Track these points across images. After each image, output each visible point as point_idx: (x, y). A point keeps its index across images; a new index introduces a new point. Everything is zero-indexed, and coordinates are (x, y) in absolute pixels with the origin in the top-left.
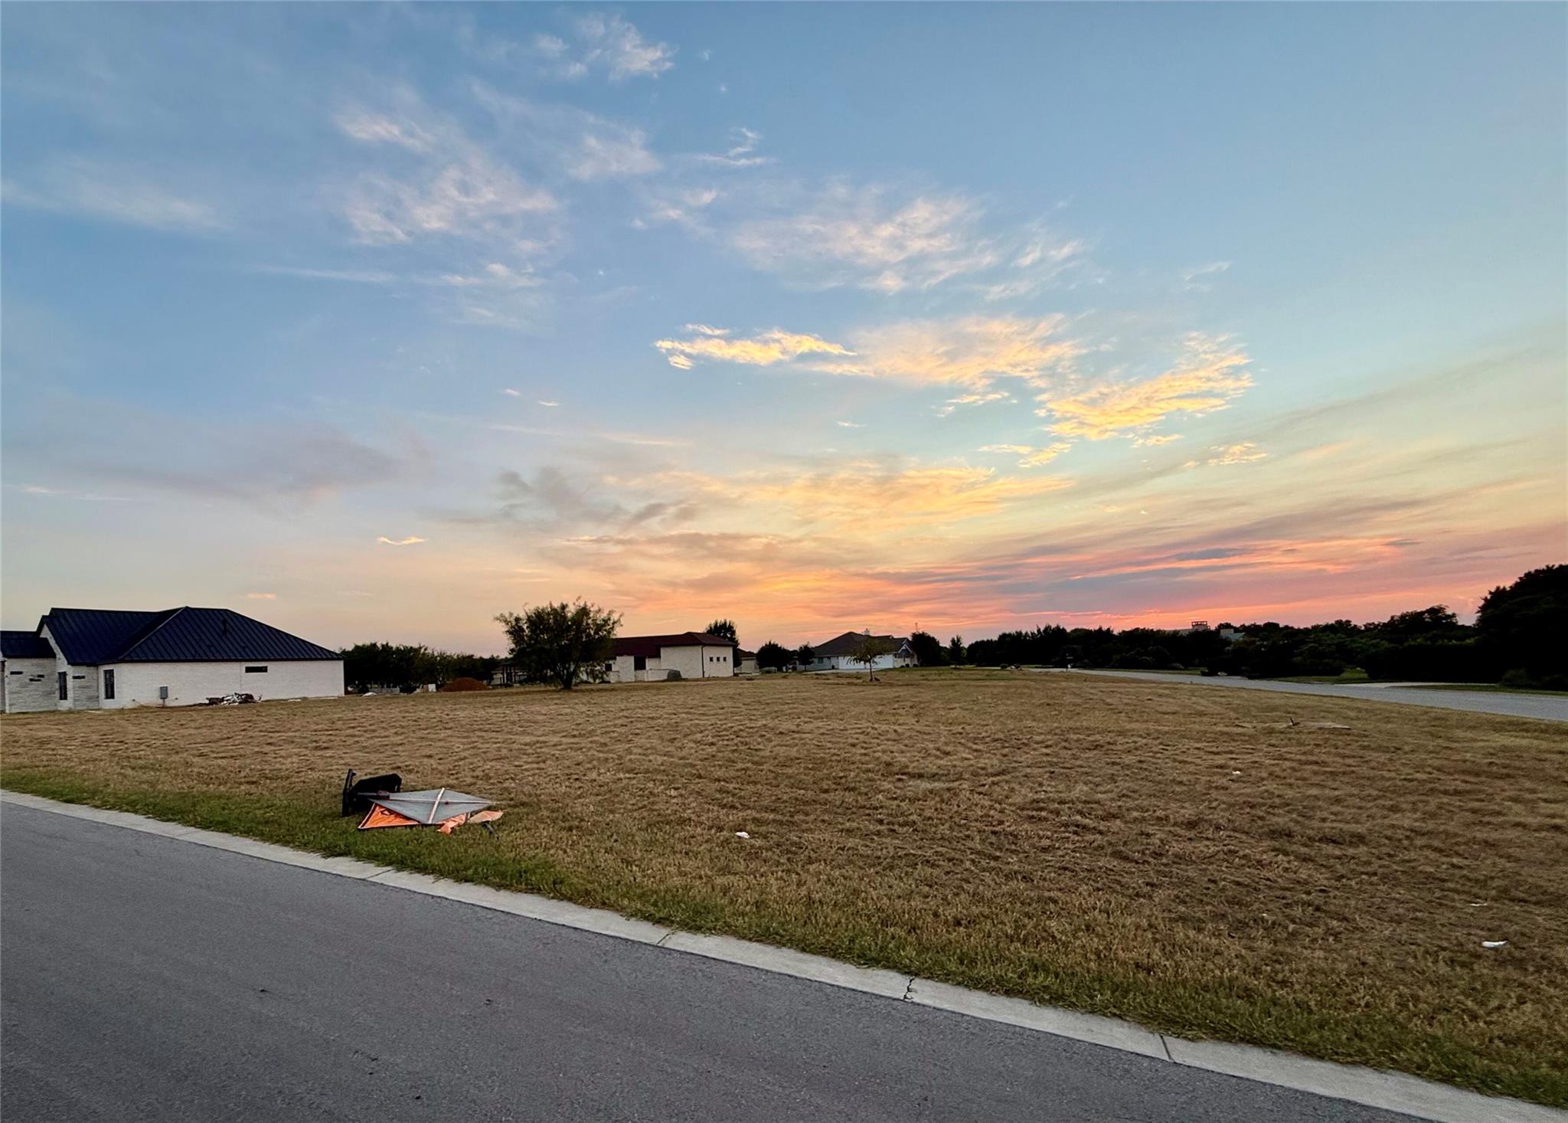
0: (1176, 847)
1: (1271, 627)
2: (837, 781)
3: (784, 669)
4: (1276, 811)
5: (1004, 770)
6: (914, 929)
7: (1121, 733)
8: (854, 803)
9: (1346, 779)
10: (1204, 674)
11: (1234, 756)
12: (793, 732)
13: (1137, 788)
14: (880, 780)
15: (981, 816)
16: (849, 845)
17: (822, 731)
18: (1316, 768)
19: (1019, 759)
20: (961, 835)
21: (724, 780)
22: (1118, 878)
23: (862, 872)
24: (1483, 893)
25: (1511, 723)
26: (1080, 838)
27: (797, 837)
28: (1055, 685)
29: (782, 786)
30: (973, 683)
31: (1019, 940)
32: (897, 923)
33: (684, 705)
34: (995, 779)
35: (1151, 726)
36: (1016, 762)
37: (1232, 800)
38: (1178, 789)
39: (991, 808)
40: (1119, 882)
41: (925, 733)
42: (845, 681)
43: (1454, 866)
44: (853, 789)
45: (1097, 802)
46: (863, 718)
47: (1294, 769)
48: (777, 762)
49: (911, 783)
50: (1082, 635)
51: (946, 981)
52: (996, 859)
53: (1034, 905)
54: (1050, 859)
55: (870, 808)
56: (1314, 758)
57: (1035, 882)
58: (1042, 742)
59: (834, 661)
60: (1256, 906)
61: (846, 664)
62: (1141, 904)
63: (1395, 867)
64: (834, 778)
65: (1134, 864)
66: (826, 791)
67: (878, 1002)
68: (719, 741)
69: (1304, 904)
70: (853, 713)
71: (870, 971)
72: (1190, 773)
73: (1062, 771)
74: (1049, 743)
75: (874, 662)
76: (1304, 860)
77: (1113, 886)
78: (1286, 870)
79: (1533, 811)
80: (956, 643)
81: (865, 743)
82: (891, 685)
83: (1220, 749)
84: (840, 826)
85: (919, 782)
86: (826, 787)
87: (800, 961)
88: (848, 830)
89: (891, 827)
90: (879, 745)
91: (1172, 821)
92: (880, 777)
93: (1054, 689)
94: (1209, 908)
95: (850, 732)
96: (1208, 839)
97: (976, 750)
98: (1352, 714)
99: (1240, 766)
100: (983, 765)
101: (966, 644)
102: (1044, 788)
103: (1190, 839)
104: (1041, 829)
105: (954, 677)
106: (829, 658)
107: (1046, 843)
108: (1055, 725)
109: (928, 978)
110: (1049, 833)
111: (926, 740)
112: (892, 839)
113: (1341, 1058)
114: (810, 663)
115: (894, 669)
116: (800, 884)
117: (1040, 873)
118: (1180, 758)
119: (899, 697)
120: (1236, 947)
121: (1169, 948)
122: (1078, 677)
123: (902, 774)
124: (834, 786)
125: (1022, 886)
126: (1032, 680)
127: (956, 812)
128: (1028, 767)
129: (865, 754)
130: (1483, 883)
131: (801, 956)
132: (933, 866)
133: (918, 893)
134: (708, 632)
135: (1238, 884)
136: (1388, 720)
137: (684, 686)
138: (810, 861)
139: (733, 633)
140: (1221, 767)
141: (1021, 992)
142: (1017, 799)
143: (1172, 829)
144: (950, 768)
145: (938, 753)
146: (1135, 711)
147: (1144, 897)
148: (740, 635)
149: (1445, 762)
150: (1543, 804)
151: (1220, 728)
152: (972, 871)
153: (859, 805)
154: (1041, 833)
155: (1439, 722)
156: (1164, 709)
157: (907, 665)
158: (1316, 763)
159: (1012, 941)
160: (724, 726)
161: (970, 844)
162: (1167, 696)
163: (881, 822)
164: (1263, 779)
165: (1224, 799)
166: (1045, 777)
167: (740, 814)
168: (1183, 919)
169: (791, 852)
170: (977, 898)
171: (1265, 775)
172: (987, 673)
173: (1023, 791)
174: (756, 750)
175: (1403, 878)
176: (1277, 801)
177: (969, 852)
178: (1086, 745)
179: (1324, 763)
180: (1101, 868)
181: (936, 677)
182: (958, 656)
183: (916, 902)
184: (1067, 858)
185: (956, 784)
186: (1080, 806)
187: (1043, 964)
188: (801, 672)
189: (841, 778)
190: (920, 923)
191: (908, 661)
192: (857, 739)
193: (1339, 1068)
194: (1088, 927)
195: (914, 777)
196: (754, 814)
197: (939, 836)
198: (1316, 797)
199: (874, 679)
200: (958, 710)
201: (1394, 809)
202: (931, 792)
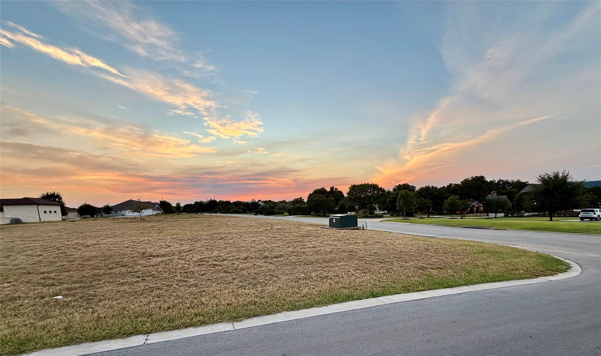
0: (241, 266)
1: (270, 201)
2: (117, 263)
3: (95, 216)
4: (266, 251)
5: (191, 250)
6: (150, 316)
7: (229, 233)
8: (126, 272)
9: (280, 241)
10: (255, 215)
11: (257, 237)
12: (95, 244)
13: (232, 250)
14: (139, 260)
15: (181, 267)
16: (122, 289)
17: (111, 243)
18: (274, 239)
19: (196, 245)
20: (173, 275)
21: (47, 273)
22: (224, 279)
23: (127, 299)
24: (302, 264)
25: (311, 224)
26: (214, 269)
27: (94, 291)
28: (213, 219)
29: (85, 270)
30: (184, 219)
31: (191, 307)
32: (143, 315)
33: (21, 237)
34: (188, 253)
35: (238, 231)
36: (195, 246)
37: (256, 250)
38: (243, 249)
39: (185, 263)
40: (225, 280)
41: (161, 240)
42: (128, 221)
43: (298, 259)
44: (126, 266)
45: (221, 256)
46: (133, 236)
47: (270, 240)
48: (83, 259)
49: (153, 259)
50: (222, 203)
51: (163, 331)
52: (186, 281)
53: (198, 294)
54: (204, 277)
55: (134, 272)
56: (274, 236)
57: (199, 286)
58: (205, 239)
59: (123, 212)
60: (259, 278)
61: (129, 214)
62: (230, 285)
63: (288, 261)
64: (116, 262)
65: (229, 274)
66: (111, 269)
67: (131, 350)
68: (44, 254)
69: (269, 275)
70: (128, 234)
71: (129, 338)
72: (246, 244)
73: (210, 247)
74: (207, 238)
75: (142, 212)
76: (270, 263)
77: (223, 281)
78: (266, 267)
79: (311, 244)
80: (178, 205)
81: (133, 246)
82: (150, 222)
83: (254, 236)
84: (118, 283)
85: (157, 258)
86: (112, 267)
87: (90, 347)
88: (122, 283)
89: (143, 278)
90: (140, 246)
91: (241, 258)
92: (139, 259)
93: (212, 220)
94: (247, 282)
95: (126, 242)
96: (249, 262)
97: (181, 244)
98: (284, 224)
99: (258, 240)
100: (183, 249)
101: (182, 205)
102: (204, 254)
103: (245, 263)
104: (202, 268)
105: (177, 218)
106: (120, 211)
107: (203, 272)
108: (210, 232)
109: (156, 332)
110: (205, 269)
111: (161, 242)
112: (143, 283)
113: (273, 313)
114: (110, 213)
115: (153, 215)
116: (93, 313)
117: (200, 283)
118: (244, 240)
119: (153, 226)
120: (253, 291)
121: (237, 296)
122: (220, 216)
123: (150, 256)
124: (116, 266)
125: (194, 288)
126: (205, 218)
127: (172, 267)
128: (199, 247)
129: (133, 251)
130: (302, 262)
131: (93, 344)
132: (161, 289)
133: (153, 301)
134: (42, 198)
135: (255, 273)
136: (290, 225)
137: (24, 227)
138: (100, 301)
139: (60, 198)
140: (254, 241)
141: (190, 325)
142: (195, 259)
143: (240, 261)
144: (170, 251)
145: (166, 246)
146: (234, 226)
147: (231, 283)
148: (64, 199)
149: (299, 234)
150: (313, 242)
151: (256, 230)
152: (176, 288)
153: (128, 272)
154: (202, 269)
155: (299, 225)
156: (242, 225)
157: (159, 213)
158: (275, 237)
159: (189, 309)
160: (50, 246)
161: (176, 278)
162: (244, 221)
163: (139, 277)
164: (263, 243)
165: (254, 250)
166: (205, 250)
167: (57, 288)
168: (241, 287)
169: (89, 299)
170: (178, 297)
171: (264, 242)
172: (190, 216)
173: (197, 256)
174: (71, 255)
175: (289, 264)
176: (266, 249)
177: (175, 281)
178: (219, 238)
179: (276, 237)
180: (220, 277)
181: (170, 218)
182: (179, 210)
183: (153, 305)
184: (210, 276)
185: (172, 257)
186: (215, 258)
187: (199, 313)
188: (105, 217)
189: (120, 262)
190: (153, 313)
191: (159, 212)
192: (129, 244)
193: (273, 315)
194: (214, 297)
195: (155, 257)
196: (67, 286)
197: (164, 278)
198: (274, 246)
199: (142, 220)
200: (177, 230)
201: (289, 247)
202: (162, 262)
